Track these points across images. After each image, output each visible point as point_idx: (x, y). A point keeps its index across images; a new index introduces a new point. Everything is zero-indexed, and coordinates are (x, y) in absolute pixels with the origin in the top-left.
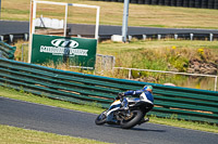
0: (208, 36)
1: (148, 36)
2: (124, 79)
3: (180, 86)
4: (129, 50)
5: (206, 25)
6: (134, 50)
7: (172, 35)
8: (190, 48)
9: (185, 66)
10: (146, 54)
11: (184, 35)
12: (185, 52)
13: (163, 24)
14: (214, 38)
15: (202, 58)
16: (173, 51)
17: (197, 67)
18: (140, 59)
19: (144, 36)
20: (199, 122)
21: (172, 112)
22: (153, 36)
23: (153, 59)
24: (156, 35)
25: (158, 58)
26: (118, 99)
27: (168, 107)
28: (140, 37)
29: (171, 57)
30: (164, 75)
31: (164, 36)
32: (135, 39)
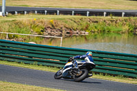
0: (56, 12)
1: (19, 12)
2: (4, 39)
3: (39, 44)
4: (6, 21)
5: (55, 5)
6: (9, 21)
7: (33, 12)
8: (45, 20)
9: (42, 31)
10: (17, 24)
11: (41, 12)
12: (42, 22)
13: (28, 4)
14: (60, 13)
15: (53, 26)
16: (34, 22)
17: (49, 32)
18: (13, 27)
19: (16, 12)
20: (51, 66)
21: (34, 61)
22: (21, 12)
23: (22, 27)
24: (24, 12)
25: (25, 26)
26: (69, 61)
27: (31, 57)
28: (13, 13)
29: (33, 25)
30: (29, 37)
31: (28, 12)
32: (10, 14)
